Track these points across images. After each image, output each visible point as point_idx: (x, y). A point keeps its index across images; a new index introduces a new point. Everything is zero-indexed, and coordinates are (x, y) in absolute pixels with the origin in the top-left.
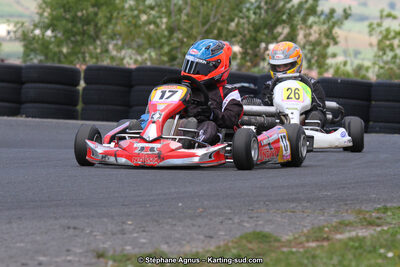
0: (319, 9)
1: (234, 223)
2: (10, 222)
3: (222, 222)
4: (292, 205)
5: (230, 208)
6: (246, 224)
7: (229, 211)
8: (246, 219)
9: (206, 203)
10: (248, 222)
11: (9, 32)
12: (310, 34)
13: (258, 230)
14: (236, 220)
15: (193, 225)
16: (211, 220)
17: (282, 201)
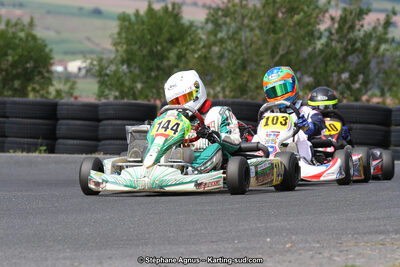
0: (390, 36)
1: (324, 258)
2: (101, 263)
3: (312, 257)
4: (382, 237)
5: (318, 242)
6: (336, 258)
7: (318, 245)
8: (336, 253)
9: (294, 237)
10: (338, 256)
11: (80, 69)
12: (383, 62)
13: (349, 264)
14: (326, 255)
15: (284, 261)
16: (300, 254)
17: (370, 233)
